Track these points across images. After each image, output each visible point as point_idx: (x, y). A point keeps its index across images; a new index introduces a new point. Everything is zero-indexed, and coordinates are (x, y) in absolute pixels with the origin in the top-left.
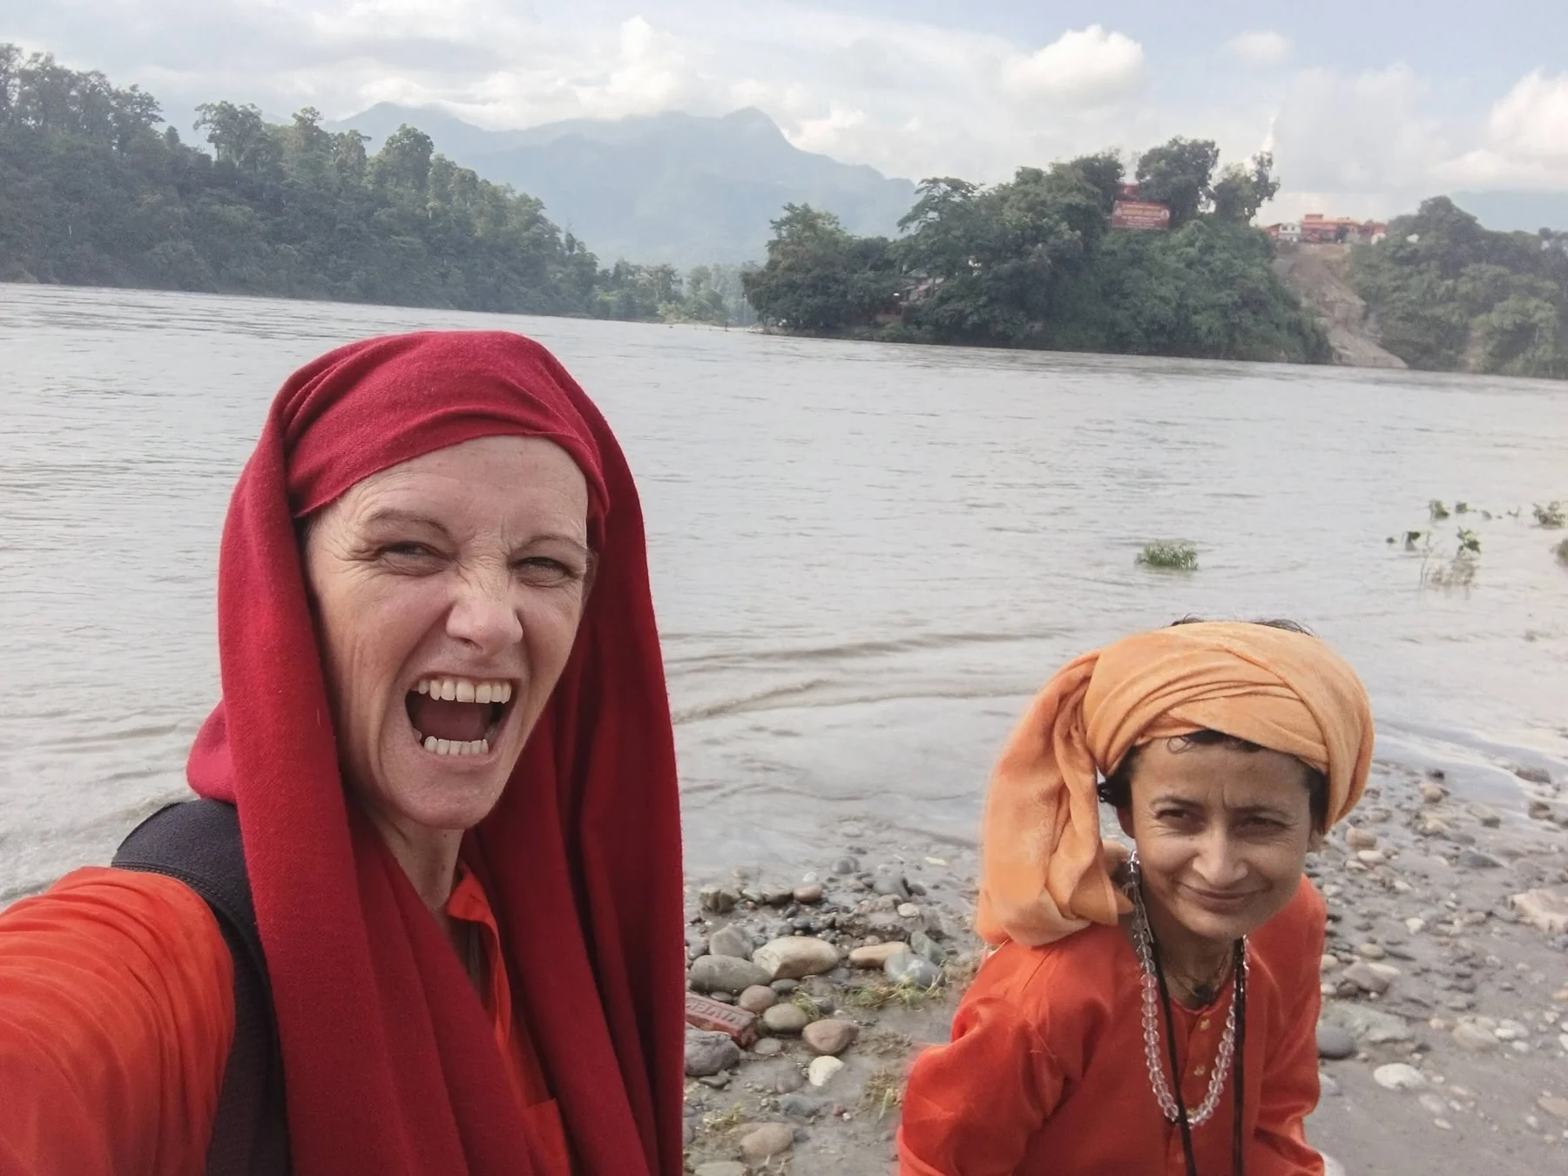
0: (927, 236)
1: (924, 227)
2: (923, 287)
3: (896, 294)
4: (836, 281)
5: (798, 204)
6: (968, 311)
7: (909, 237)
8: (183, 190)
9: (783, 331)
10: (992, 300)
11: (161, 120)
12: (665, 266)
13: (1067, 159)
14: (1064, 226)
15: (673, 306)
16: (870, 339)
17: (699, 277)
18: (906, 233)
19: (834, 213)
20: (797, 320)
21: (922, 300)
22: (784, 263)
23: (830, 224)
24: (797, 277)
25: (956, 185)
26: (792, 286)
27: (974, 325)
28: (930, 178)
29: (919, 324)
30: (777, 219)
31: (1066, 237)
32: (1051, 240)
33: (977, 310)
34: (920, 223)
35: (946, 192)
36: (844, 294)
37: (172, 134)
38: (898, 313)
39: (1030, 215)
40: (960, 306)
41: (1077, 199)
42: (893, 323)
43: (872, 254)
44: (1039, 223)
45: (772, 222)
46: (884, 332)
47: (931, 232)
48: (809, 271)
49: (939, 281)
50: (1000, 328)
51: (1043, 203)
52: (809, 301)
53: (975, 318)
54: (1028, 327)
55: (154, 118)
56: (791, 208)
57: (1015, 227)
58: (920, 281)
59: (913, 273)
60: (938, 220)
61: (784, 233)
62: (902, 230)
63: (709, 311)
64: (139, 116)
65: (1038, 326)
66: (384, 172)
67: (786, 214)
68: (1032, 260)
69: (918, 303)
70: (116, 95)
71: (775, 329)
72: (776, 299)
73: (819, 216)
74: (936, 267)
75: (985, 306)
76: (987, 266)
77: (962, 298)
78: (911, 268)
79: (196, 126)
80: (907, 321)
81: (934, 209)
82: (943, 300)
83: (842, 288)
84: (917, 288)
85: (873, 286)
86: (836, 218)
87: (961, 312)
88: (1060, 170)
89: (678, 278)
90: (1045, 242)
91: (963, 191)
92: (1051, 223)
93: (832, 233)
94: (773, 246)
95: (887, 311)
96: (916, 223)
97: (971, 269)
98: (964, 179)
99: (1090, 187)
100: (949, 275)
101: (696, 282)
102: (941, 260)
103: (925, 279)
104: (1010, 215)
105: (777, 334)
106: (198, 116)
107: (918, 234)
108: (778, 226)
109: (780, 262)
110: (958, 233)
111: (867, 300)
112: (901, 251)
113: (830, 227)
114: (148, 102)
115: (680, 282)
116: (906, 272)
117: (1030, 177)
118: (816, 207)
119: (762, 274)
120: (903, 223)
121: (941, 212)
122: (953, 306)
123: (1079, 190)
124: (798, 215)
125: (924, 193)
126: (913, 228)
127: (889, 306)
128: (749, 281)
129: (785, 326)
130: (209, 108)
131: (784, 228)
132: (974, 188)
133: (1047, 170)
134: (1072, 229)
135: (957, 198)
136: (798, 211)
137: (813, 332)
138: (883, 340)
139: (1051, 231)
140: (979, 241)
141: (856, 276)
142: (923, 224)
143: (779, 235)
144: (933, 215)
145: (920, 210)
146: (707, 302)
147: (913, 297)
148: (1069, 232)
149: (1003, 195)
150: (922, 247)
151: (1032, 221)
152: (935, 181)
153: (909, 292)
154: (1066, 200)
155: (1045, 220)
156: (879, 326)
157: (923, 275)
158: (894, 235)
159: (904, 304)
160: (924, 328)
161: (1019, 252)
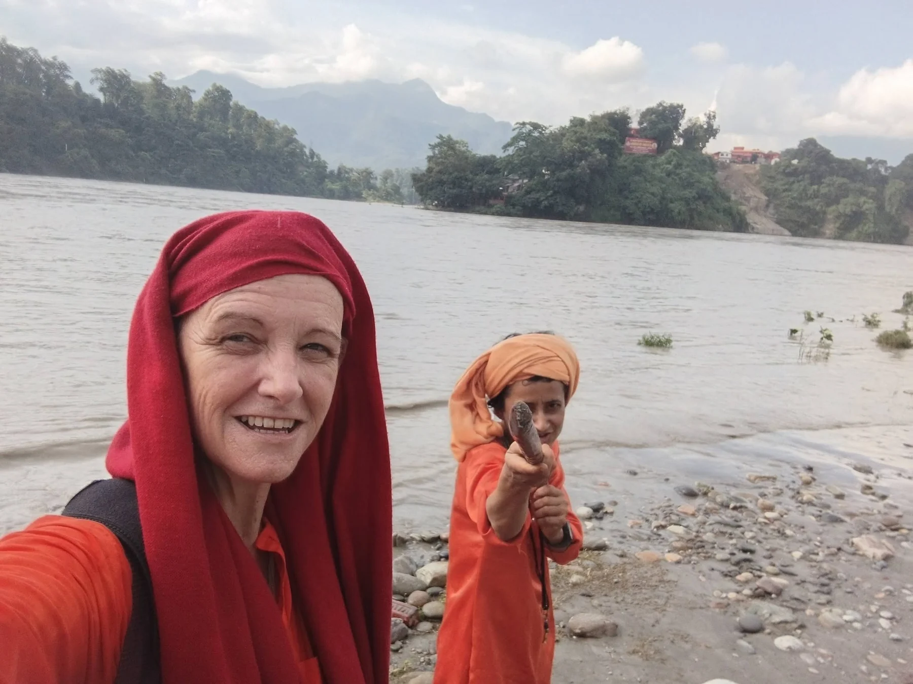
0: (519, 155)
1: (517, 150)
2: (516, 185)
3: (501, 188)
4: (466, 180)
5: (445, 135)
6: (542, 199)
7: (509, 155)
8: (84, 119)
9: (434, 208)
10: (555, 193)
11: (71, 78)
12: (367, 169)
13: (599, 113)
14: (597, 151)
15: (371, 192)
16: (486, 213)
17: (387, 176)
18: (507, 153)
19: (466, 140)
20: (443, 202)
21: (516, 192)
22: (437, 169)
23: (463, 147)
24: (445, 178)
25: (536, 126)
26: (441, 183)
27: (545, 207)
28: (521, 122)
29: (514, 205)
30: (433, 143)
31: (598, 157)
32: (590, 159)
33: (547, 198)
34: (515, 147)
35: (530, 131)
36: (471, 188)
37: (78, 86)
38: (502, 199)
39: (578, 144)
40: (538, 195)
41: (604, 136)
42: (499, 204)
43: (487, 165)
44: (583, 149)
45: (430, 145)
46: (494, 210)
47: (521, 153)
48: (451, 174)
49: (525, 181)
50: (560, 208)
51: (585, 138)
52: (451, 191)
53: (546, 202)
54: (576, 208)
55: (67, 77)
56: (441, 137)
57: (569, 151)
58: (514, 181)
59: (511, 176)
60: (525, 146)
61: (437, 152)
62: (505, 151)
63: (392, 195)
64: (57, 76)
65: (582, 208)
66: (203, 112)
67: (438, 140)
68: (579, 170)
69: (513, 193)
70: (45, 63)
71: (431, 207)
72: (431, 189)
73: (457, 142)
74: (524, 173)
75: (551, 196)
76: (553, 173)
77: (539, 191)
78: (509, 174)
79: (92, 81)
80: (506, 204)
81: (523, 140)
82: (528, 192)
83: (470, 184)
84: (513, 185)
85: (488, 184)
86: (467, 144)
87: (538, 199)
88: (595, 120)
89: (375, 176)
90: (586, 160)
91: (540, 130)
92: (590, 149)
93: (464, 152)
94: (430, 159)
95: (496, 198)
96: (513, 148)
97: (544, 175)
98: (540, 123)
99: (612, 129)
100: (531, 178)
101: (385, 179)
102: (526, 169)
103: (518, 180)
104: (566, 144)
105: (432, 210)
106: (93, 76)
107: (514, 155)
108: (433, 147)
109: (434, 168)
110: (537, 154)
111: (484, 191)
112: (504, 163)
113: (464, 149)
114: (63, 67)
115: (376, 178)
116: (507, 176)
117: (578, 123)
118: (455, 137)
119: (424, 175)
120: (505, 147)
121: (526, 141)
122: (534, 196)
123: (606, 131)
124: (444, 141)
125: (517, 131)
126: (511, 151)
127: (497, 195)
128: (416, 179)
129: (436, 206)
130: (100, 71)
131: (436, 148)
132: (546, 128)
133: (588, 119)
134: (602, 153)
135: (536, 134)
136: (445, 139)
137: (453, 209)
138: (493, 214)
139: (589, 154)
140: (549, 159)
141: (478, 177)
142: (516, 148)
143: (434, 153)
144: (522, 143)
145: (515, 140)
146: (391, 190)
147: (510, 190)
148: (600, 155)
149: (563, 132)
150: (516, 162)
151: (579, 147)
152: (524, 124)
153: (508, 187)
154: (598, 137)
155: (586, 148)
156: (490, 206)
157: (517, 178)
158: (500, 154)
159: (505, 194)
160: (517, 207)
161: (571, 166)
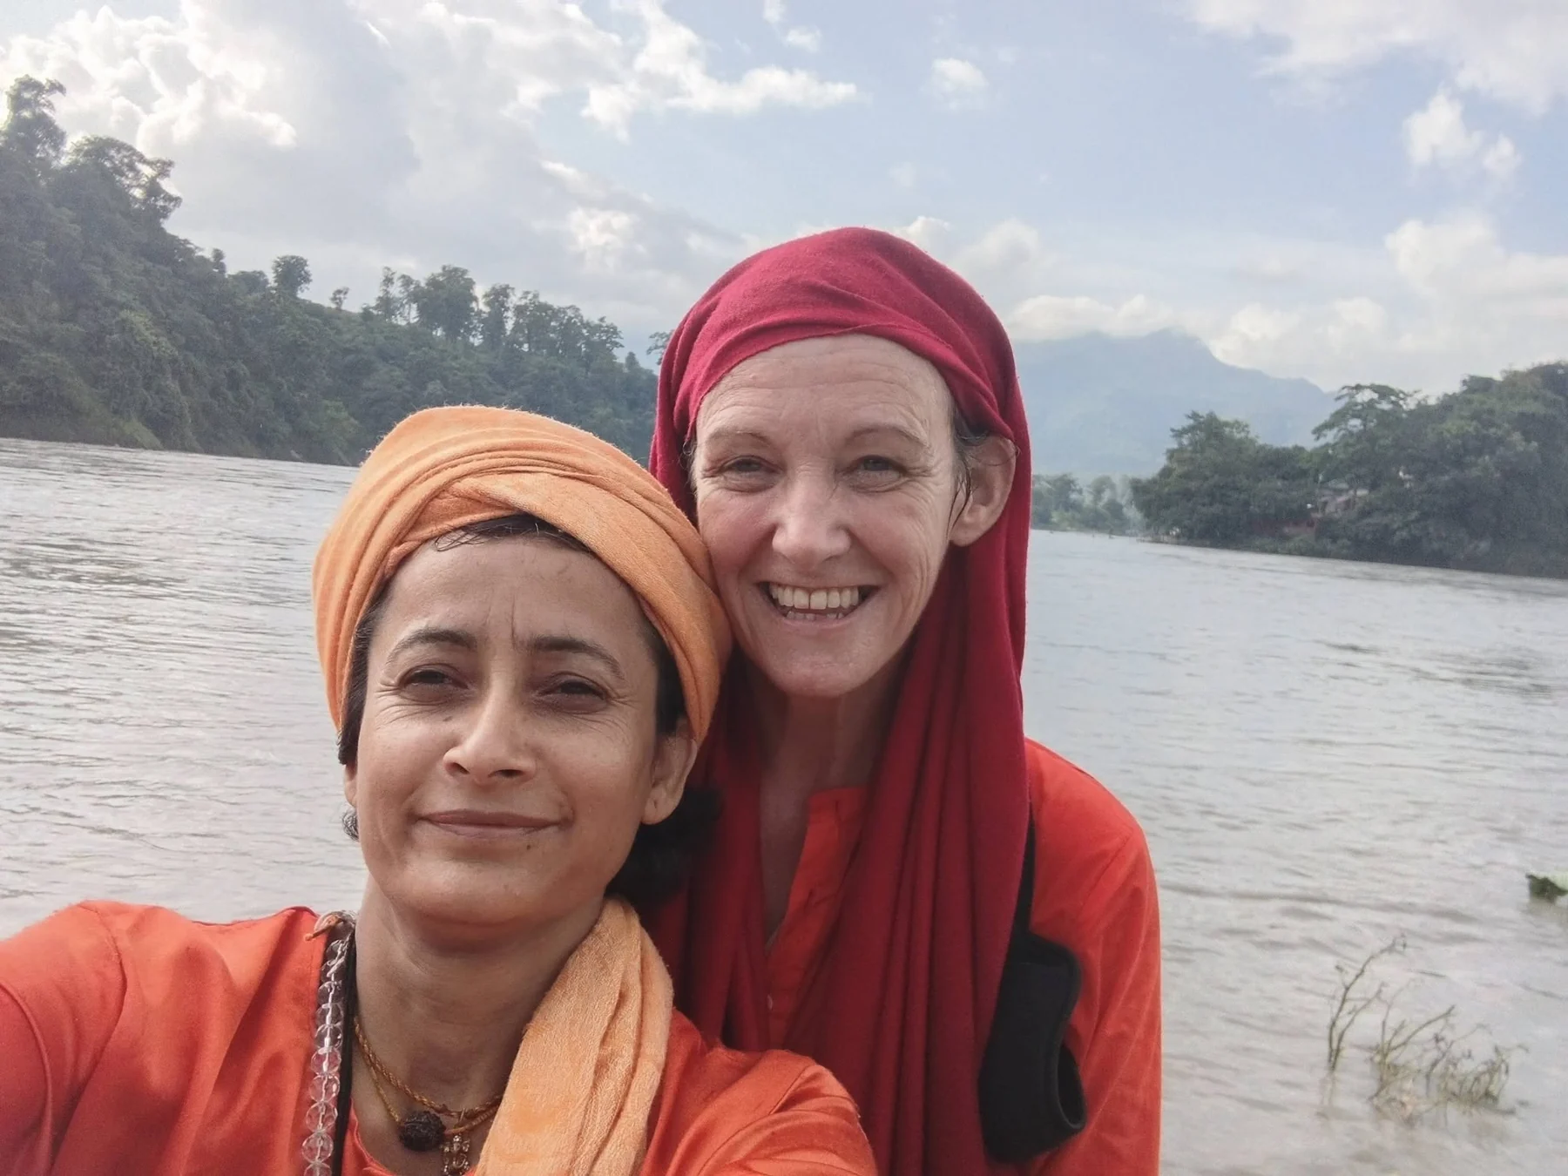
0: (1347, 445)
1: (1344, 435)
2: (1342, 499)
3: (1309, 506)
4: (1236, 489)
5: (1203, 412)
6: (1395, 526)
7: (1327, 445)
8: (633, 405)
9: (1175, 540)
10: (1425, 516)
11: (621, 346)
12: (1065, 475)
14: (1517, 437)
15: (1070, 514)
16: (1275, 552)
17: (1099, 487)
18: (1322, 441)
19: (1241, 417)
20: (1191, 531)
21: (1340, 513)
22: (1179, 470)
23: (1239, 433)
24: (1193, 485)
25: (1384, 392)
26: (1187, 495)
27: (1403, 540)
28: (1353, 385)
29: (1334, 539)
30: (1178, 427)
31: (1520, 448)
32: (1501, 451)
33: (1406, 525)
34: (1339, 431)
35: (1372, 400)
36: (1247, 503)
37: (631, 358)
38: (1311, 525)
39: (1474, 423)
40: (1385, 520)
41: (1532, 407)
42: (1304, 535)
43: (1283, 463)
44: (1485, 432)
45: (1173, 430)
46: (1291, 545)
47: (1351, 441)
48: (1206, 478)
49: (1362, 492)
50: (1436, 546)
51: (1491, 412)
52: (1204, 510)
53: (1404, 534)
54: (1471, 546)
55: (616, 344)
56: (1195, 416)
57: (1457, 437)
58: (1339, 492)
59: (1332, 484)
60: (1362, 427)
61: (1185, 441)
62: (1318, 438)
63: (1104, 520)
64: (605, 342)
65: (1484, 545)
67: (1191, 422)
68: (1475, 472)
69: (1336, 515)
70: (587, 325)
71: (1166, 538)
72: (1167, 507)
73: (1226, 424)
74: (1358, 477)
75: (1417, 520)
76: (1421, 477)
77: (1391, 510)
78: (1328, 479)
79: (649, 351)
80: (1320, 534)
81: (1354, 416)
82: (1365, 513)
83: (1243, 496)
84: (1334, 499)
85: (1280, 496)
86: (1247, 426)
87: (1386, 526)
88: (1513, 379)
89: (1078, 488)
90: (1492, 453)
91: (1393, 398)
92: (1500, 433)
93: (1241, 441)
94: (1171, 454)
95: (1296, 524)
96: (1335, 430)
97: (1402, 482)
98: (1393, 385)
99: (1550, 394)
100: (1373, 487)
101: (1098, 491)
102: (1363, 471)
103: (1347, 491)
104: (1451, 426)
105: (1167, 543)
106: (651, 343)
107: (1336, 444)
108: (1178, 434)
109: (1175, 469)
110: (1388, 442)
111: (1272, 511)
112: (1316, 459)
113: (1238, 436)
114: (612, 331)
115: (1080, 492)
116: (1322, 483)
117: (1478, 386)
118: (1224, 416)
119: (1154, 482)
120: (1319, 431)
121: (1365, 421)
122: (1376, 519)
123: (1536, 398)
124: (1200, 423)
125: (1346, 400)
126: (1330, 436)
127: (1299, 517)
128: (1139, 489)
129: (1178, 536)
130: (661, 336)
131: (1186, 436)
132: (1407, 395)
133: (1498, 377)
134: (1528, 440)
135: (1385, 406)
136: (1202, 420)
137: (1208, 543)
138: (1290, 553)
139: (1500, 441)
140: (1410, 450)
141: (1260, 485)
142: (1342, 432)
143: (1180, 444)
144: (1355, 424)
145: (1339, 418)
146: (1104, 511)
147: (1330, 509)
148: (1524, 443)
149: (1448, 405)
150: (1342, 456)
151: (1476, 429)
152: (1358, 388)
153: (1325, 503)
154: (1517, 409)
155: (1492, 430)
156: (1286, 538)
157: (1344, 486)
158: (1310, 443)
159: (1319, 515)
160: (1340, 542)
161: (1459, 464)
